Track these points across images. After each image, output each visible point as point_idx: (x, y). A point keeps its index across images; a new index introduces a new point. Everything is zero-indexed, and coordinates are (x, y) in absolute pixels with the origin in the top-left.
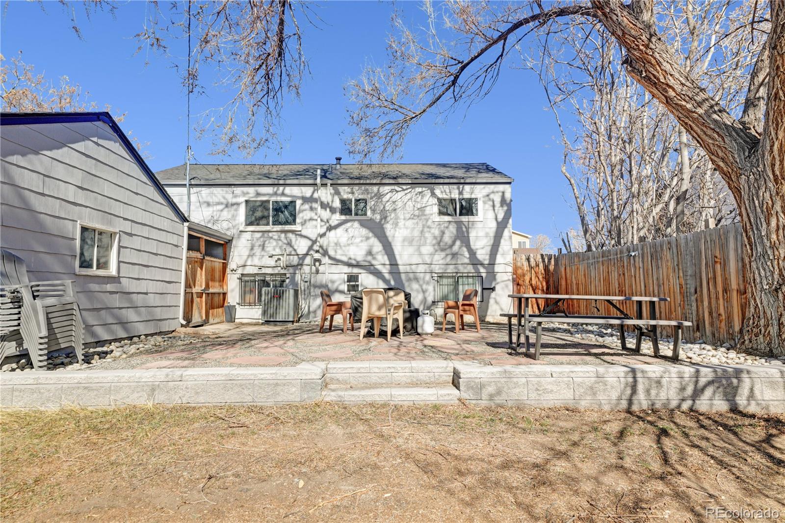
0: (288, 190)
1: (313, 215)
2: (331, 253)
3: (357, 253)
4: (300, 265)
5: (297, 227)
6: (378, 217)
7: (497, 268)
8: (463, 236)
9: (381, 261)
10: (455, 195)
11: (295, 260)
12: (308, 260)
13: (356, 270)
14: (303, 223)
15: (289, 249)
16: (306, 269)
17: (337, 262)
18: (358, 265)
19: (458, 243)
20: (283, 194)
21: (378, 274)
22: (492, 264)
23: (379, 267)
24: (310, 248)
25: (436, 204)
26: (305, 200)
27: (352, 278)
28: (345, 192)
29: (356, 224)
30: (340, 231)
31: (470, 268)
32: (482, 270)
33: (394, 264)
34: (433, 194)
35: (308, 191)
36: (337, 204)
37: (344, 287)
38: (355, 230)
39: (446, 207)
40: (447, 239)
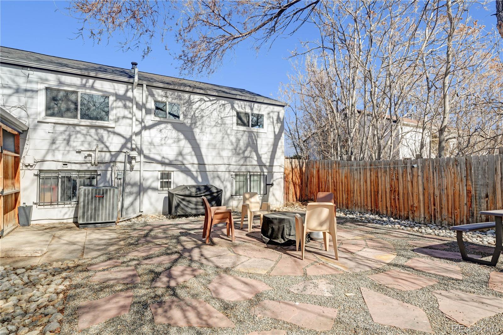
0: (98, 84)
1: (126, 113)
2: (146, 152)
3: (170, 153)
4: (113, 162)
5: (111, 124)
6: (188, 122)
7: (275, 169)
8: (253, 144)
9: (191, 160)
10: (248, 110)
11: (107, 157)
12: (121, 158)
13: (168, 169)
14: (117, 120)
15: (101, 146)
16: (120, 166)
17: (150, 160)
18: (170, 164)
19: (249, 149)
20: (92, 87)
21: (187, 172)
22: (271, 166)
23: (189, 166)
24: (124, 146)
25: (235, 116)
26: (119, 97)
27: (165, 176)
28: (159, 94)
29: (169, 126)
30: (154, 131)
31: (258, 169)
32: (265, 170)
33: (201, 164)
34: (233, 108)
35: (121, 89)
36: (151, 105)
37: (158, 184)
38: (169, 131)
39: (241, 119)
40: (242, 144)
